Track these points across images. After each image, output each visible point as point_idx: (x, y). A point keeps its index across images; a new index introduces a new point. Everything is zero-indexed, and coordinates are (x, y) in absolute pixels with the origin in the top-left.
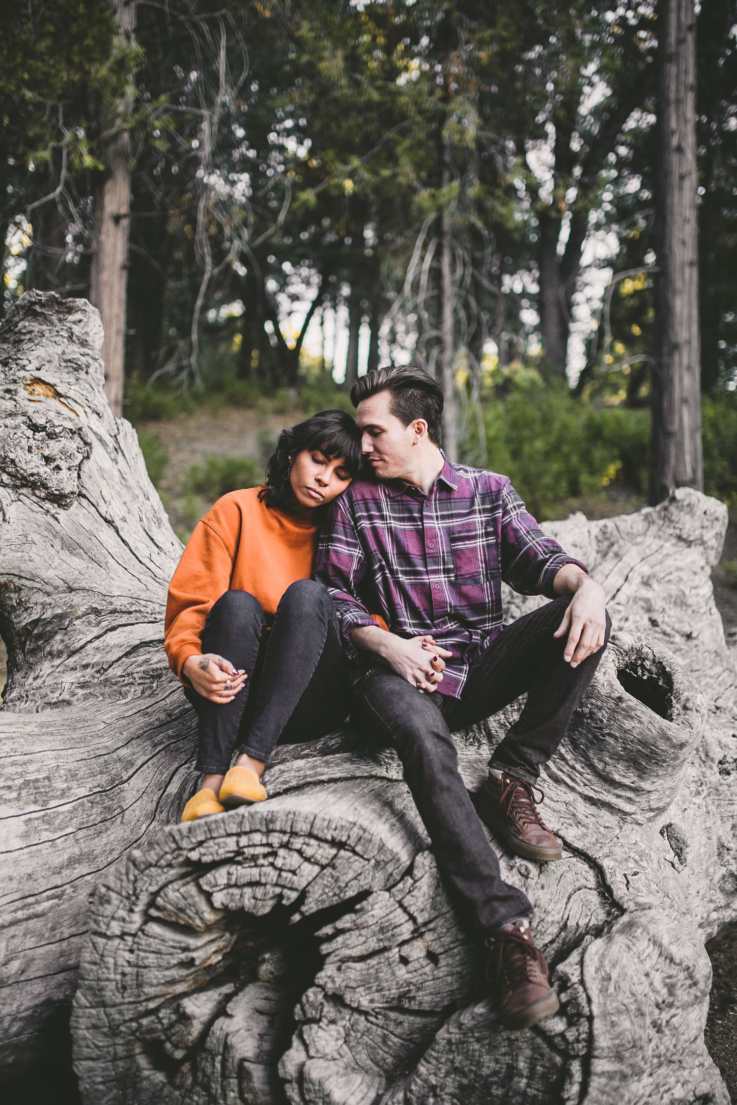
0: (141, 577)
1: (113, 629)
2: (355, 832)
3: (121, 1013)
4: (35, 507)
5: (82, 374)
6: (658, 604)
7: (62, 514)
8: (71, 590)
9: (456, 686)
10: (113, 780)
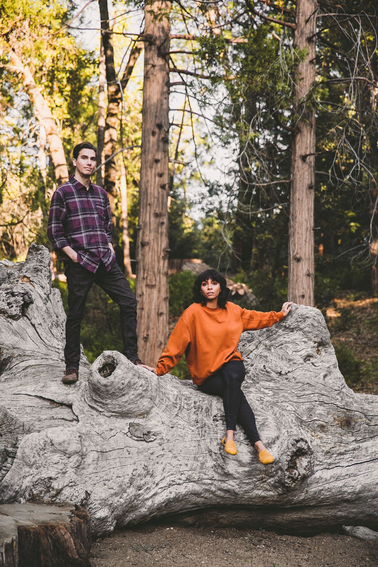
0: (39, 344)
1: (23, 361)
4: (4, 320)
5: (39, 273)
7: (14, 323)
8: (14, 348)
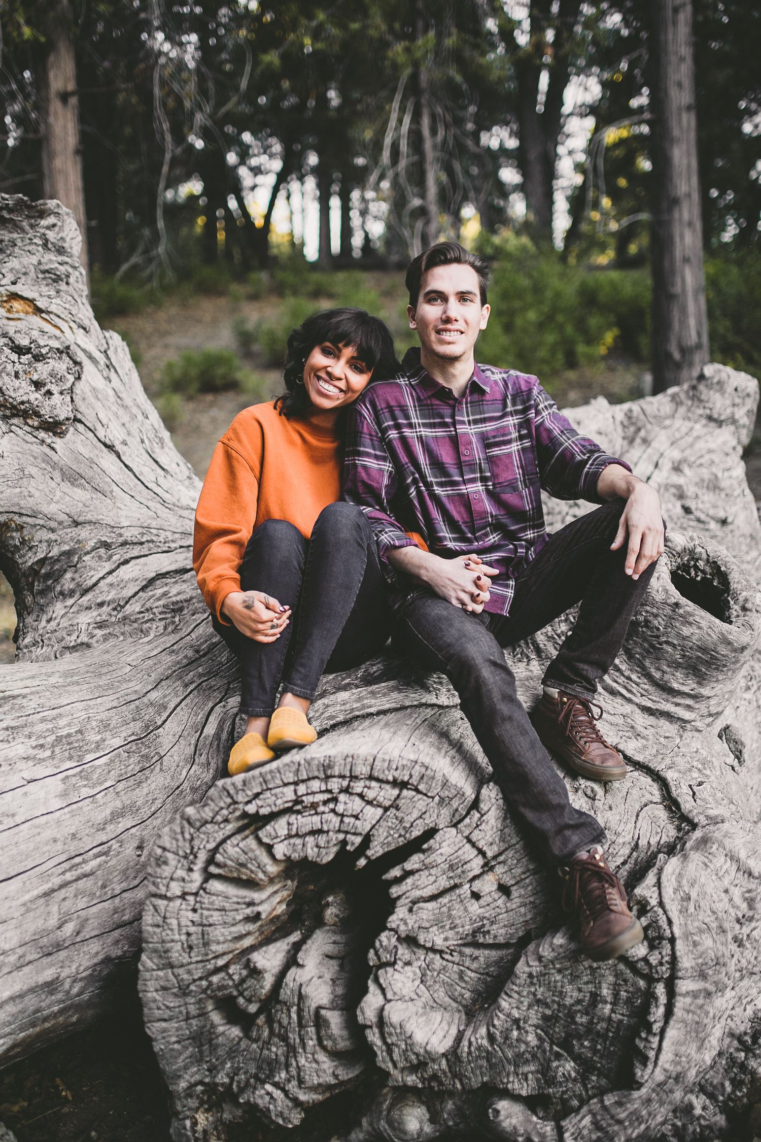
0: (150, 504)
1: (126, 562)
2: (417, 771)
3: (189, 972)
4: (29, 438)
5: (63, 286)
6: (691, 490)
7: (58, 443)
8: (76, 524)
9: (504, 603)
10: (147, 727)
